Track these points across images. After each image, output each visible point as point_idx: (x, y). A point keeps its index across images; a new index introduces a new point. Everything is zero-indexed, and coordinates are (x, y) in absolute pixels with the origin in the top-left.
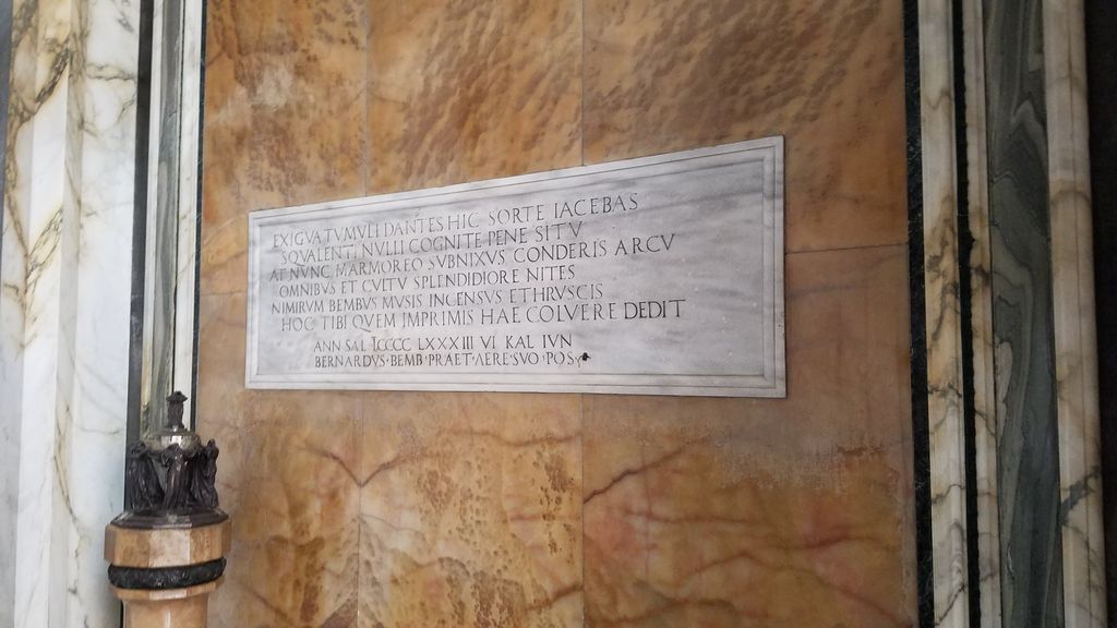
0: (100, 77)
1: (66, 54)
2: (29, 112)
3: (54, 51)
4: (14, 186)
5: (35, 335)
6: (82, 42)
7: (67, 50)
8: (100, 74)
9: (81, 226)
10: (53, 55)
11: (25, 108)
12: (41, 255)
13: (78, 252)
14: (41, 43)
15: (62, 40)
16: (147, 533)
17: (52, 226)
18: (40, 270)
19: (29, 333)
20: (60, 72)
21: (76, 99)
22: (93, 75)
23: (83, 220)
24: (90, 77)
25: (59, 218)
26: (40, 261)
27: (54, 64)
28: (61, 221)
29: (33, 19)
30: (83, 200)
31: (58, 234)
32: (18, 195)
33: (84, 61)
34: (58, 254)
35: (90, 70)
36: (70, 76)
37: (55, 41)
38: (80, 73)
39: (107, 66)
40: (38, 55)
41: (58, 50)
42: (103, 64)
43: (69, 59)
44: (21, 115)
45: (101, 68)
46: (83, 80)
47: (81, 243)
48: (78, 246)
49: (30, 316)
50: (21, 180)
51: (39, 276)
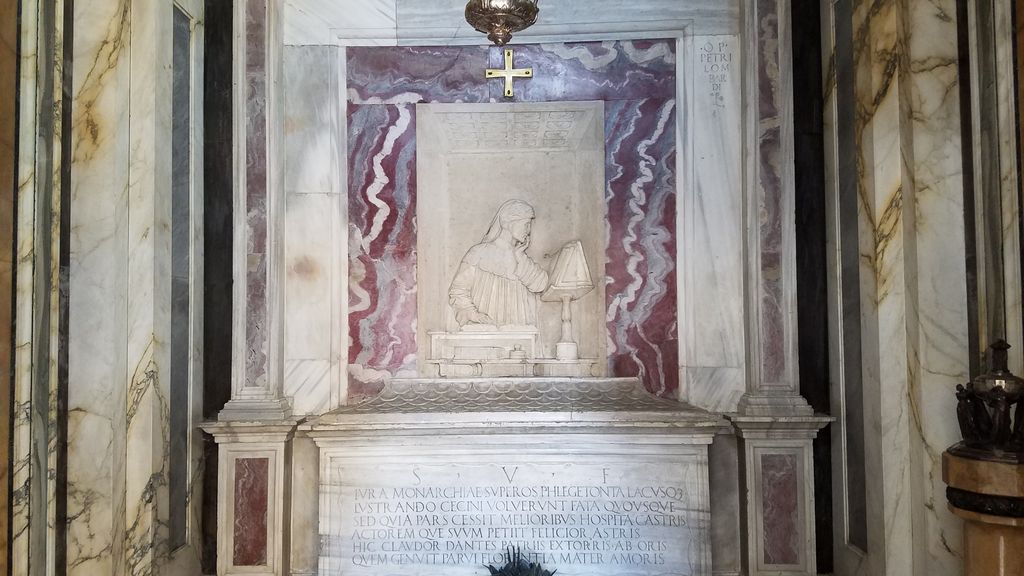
0: (923, 71)
1: (895, 60)
2: (868, 114)
3: (885, 59)
4: (863, 176)
5: (886, 294)
6: (906, 45)
7: (896, 55)
8: (923, 67)
9: (916, 200)
10: (884, 63)
11: (866, 112)
12: (886, 228)
13: (915, 222)
14: (874, 56)
15: (890, 47)
16: (975, 462)
17: (894, 204)
18: (887, 241)
19: (881, 292)
20: (890, 76)
21: (905, 95)
22: (916, 70)
23: (917, 195)
24: (915, 73)
25: (899, 196)
26: (886, 233)
27: (885, 71)
28: (901, 198)
29: (866, 40)
30: (916, 178)
31: (899, 209)
32: (866, 183)
33: (909, 60)
34: (900, 226)
35: (915, 67)
36: (900, 76)
37: (885, 51)
38: (907, 72)
39: (929, 58)
40: (872, 67)
41: (888, 57)
42: (925, 58)
43: (898, 63)
44: (864, 118)
45: (924, 62)
46: (909, 76)
47: (917, 213)
48: (915, 217)
49: (880, 279)
50: (868, 170)
51: (886, 246)
